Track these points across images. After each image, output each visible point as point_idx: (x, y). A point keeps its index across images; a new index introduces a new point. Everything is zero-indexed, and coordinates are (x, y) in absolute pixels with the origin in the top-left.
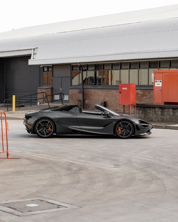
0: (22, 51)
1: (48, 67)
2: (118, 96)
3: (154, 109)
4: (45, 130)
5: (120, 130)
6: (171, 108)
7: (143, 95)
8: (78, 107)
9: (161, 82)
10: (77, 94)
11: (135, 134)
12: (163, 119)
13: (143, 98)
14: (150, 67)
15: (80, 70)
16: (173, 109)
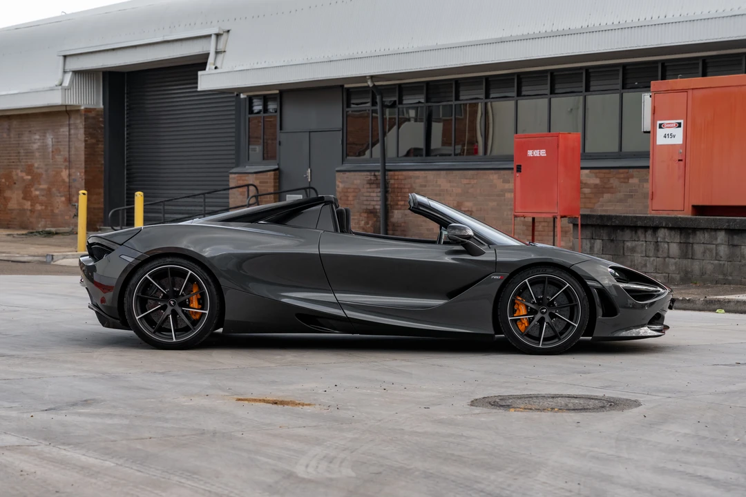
0: (178, 44)
1: (266, 99)
2: (509, 196)
3: (650, 232)
4: (174, 313)
5: (523, 311)
6: (721, 230)
7: (600, 190)
8: (328, 207)
9: (679, 125)
10: (363, 190)
11: (598, 333)
12: (687, 273)
13: (601, 199)
14: (628, 86)
15: (374, 103)
16: (731, 231)
